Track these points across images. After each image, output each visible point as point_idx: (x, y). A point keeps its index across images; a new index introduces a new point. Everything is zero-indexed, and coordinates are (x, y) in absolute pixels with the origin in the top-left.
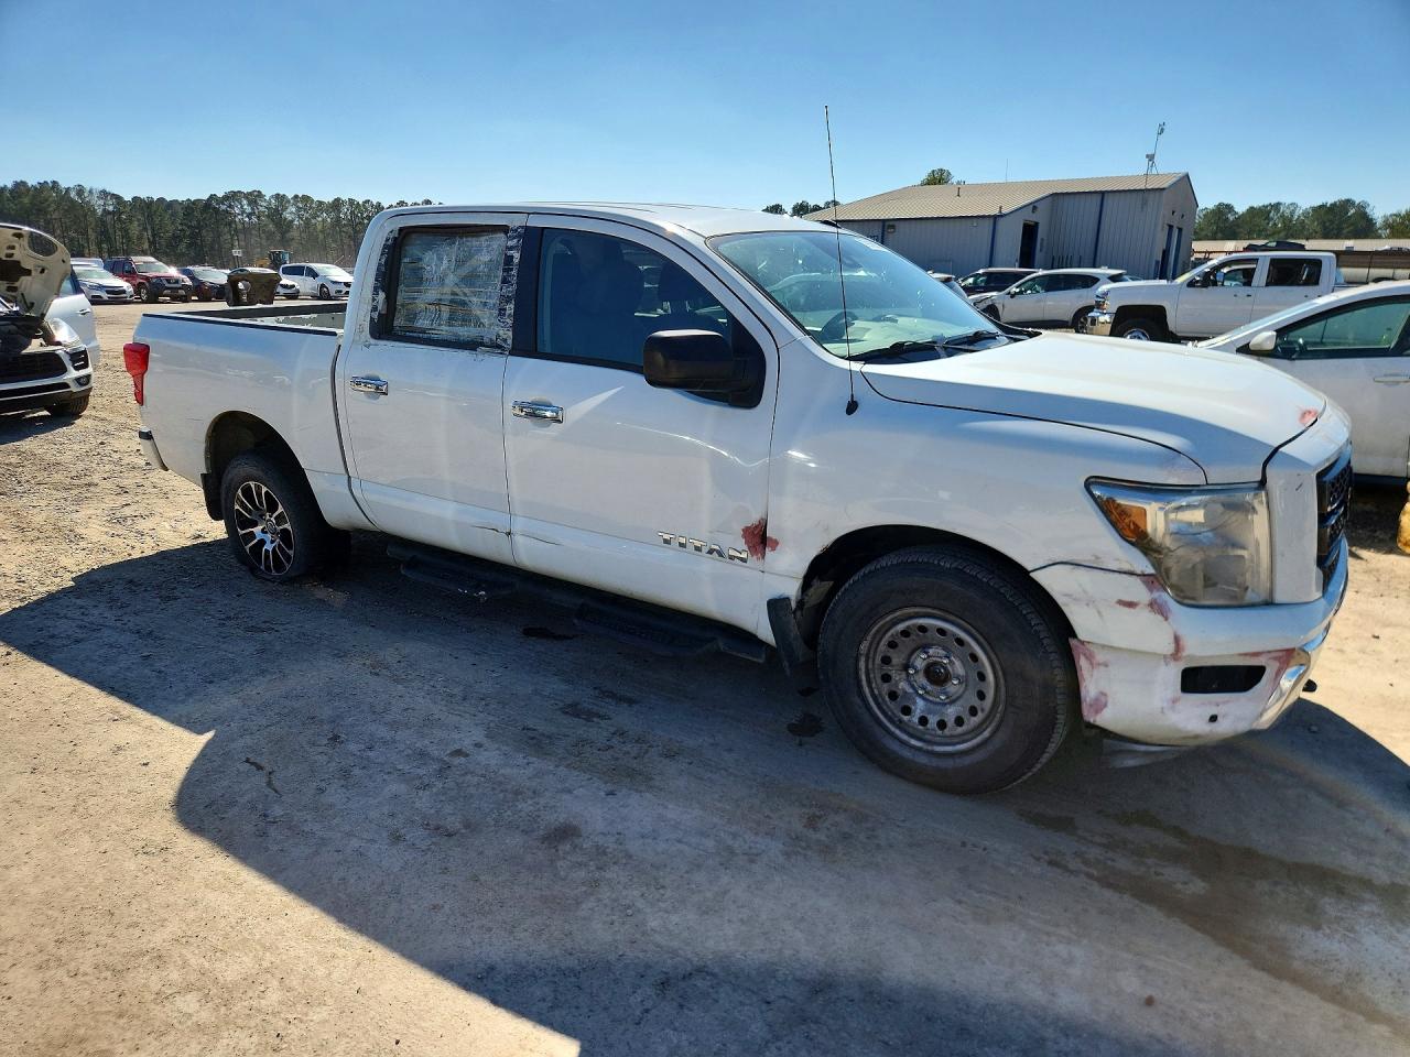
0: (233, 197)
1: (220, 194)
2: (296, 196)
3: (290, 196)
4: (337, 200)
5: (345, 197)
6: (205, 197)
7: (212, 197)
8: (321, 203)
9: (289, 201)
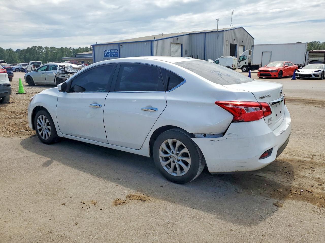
0: (34, 48)
1: (30, 47)
2: (51, 47)
3: (49, 47)
4: (62, 48)
5: (64, 47)
6: (26, 48)
7: (28, 48)
8: (57, 49)
9: (49, 49)
